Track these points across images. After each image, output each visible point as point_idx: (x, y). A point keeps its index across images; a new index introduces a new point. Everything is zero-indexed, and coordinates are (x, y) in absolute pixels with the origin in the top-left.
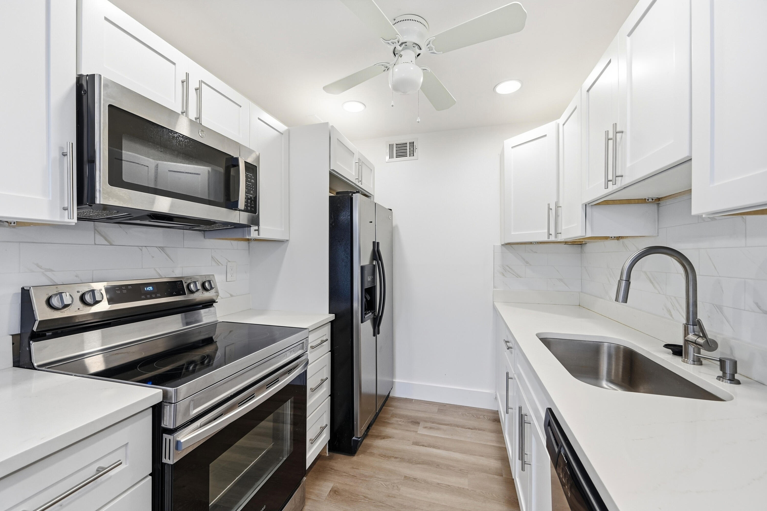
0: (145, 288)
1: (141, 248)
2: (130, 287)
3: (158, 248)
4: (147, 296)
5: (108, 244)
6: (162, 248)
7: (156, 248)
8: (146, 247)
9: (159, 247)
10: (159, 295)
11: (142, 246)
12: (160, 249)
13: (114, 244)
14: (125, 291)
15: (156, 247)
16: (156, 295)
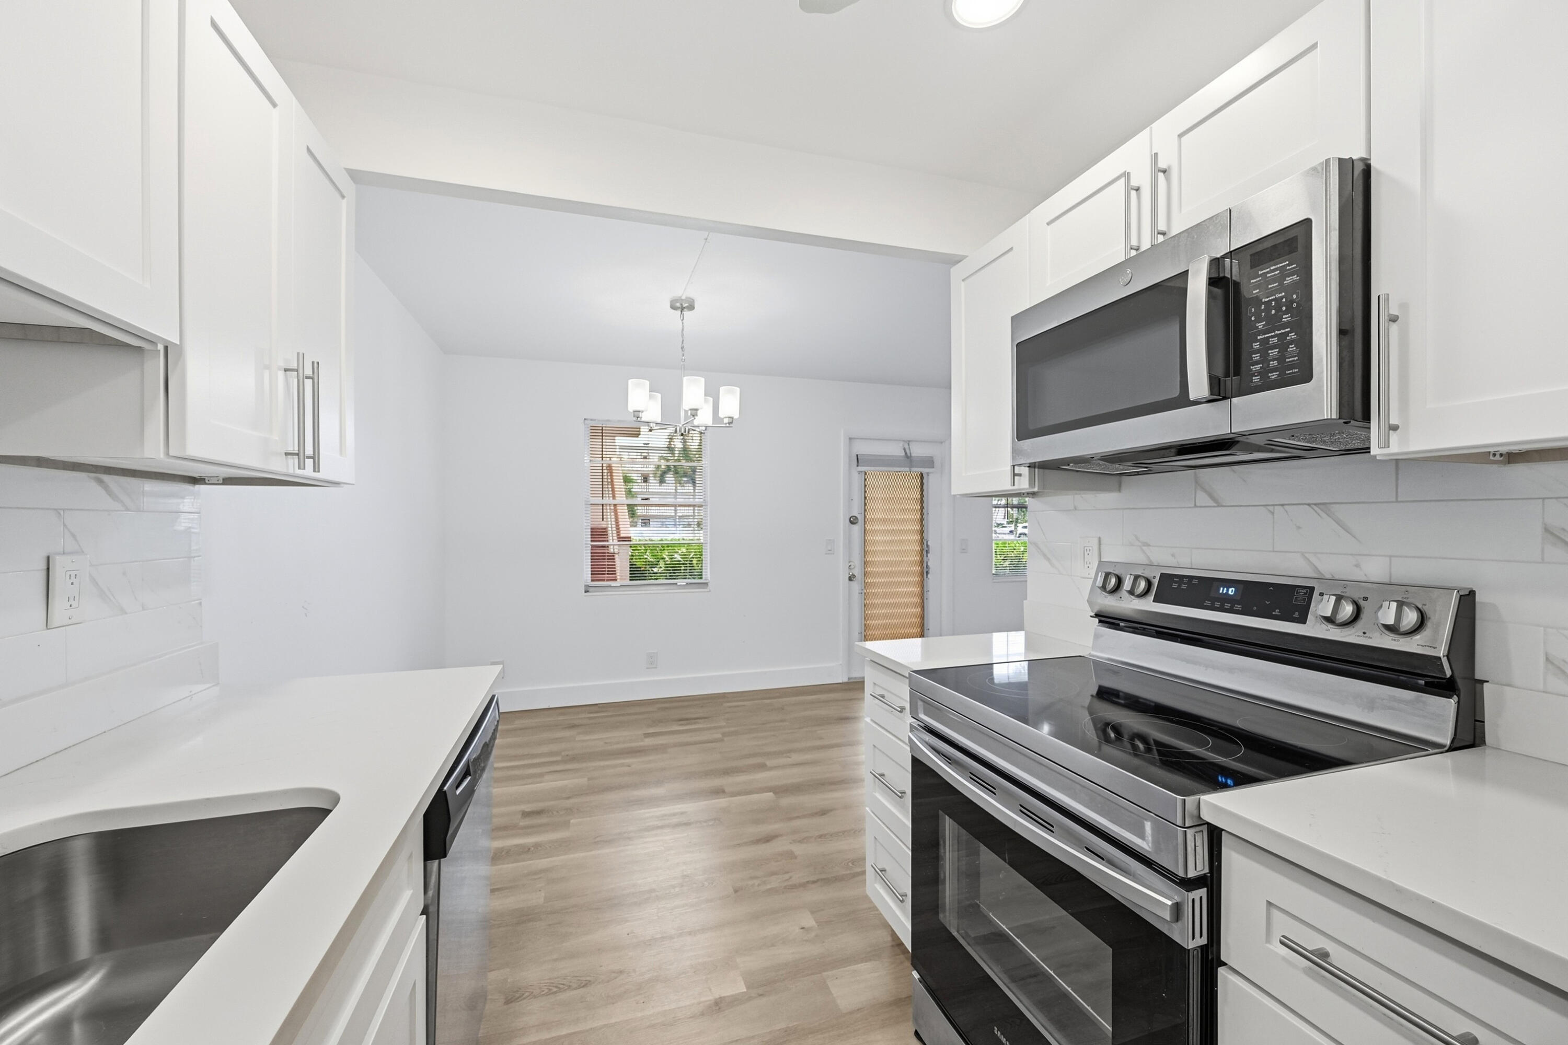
0: (1222, 589)
1: (1271, 508)
2: (1195, 581)
3: (1314, 507)
4: (1216, 603)
5: (1212, 504)
6: (1323, 506)
7: (1307, 507)
8: (1282, 505)
9: (1315, 504)
10: (1238, 607)
11: (1273, 505)
12: (1319, 508)
13: (1224, 504)
14: (1184, 587)
15: (1309, 505)
16: (1232, 607)
